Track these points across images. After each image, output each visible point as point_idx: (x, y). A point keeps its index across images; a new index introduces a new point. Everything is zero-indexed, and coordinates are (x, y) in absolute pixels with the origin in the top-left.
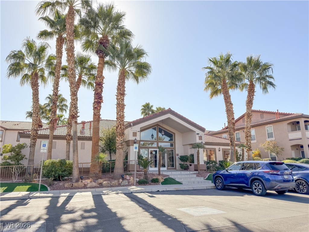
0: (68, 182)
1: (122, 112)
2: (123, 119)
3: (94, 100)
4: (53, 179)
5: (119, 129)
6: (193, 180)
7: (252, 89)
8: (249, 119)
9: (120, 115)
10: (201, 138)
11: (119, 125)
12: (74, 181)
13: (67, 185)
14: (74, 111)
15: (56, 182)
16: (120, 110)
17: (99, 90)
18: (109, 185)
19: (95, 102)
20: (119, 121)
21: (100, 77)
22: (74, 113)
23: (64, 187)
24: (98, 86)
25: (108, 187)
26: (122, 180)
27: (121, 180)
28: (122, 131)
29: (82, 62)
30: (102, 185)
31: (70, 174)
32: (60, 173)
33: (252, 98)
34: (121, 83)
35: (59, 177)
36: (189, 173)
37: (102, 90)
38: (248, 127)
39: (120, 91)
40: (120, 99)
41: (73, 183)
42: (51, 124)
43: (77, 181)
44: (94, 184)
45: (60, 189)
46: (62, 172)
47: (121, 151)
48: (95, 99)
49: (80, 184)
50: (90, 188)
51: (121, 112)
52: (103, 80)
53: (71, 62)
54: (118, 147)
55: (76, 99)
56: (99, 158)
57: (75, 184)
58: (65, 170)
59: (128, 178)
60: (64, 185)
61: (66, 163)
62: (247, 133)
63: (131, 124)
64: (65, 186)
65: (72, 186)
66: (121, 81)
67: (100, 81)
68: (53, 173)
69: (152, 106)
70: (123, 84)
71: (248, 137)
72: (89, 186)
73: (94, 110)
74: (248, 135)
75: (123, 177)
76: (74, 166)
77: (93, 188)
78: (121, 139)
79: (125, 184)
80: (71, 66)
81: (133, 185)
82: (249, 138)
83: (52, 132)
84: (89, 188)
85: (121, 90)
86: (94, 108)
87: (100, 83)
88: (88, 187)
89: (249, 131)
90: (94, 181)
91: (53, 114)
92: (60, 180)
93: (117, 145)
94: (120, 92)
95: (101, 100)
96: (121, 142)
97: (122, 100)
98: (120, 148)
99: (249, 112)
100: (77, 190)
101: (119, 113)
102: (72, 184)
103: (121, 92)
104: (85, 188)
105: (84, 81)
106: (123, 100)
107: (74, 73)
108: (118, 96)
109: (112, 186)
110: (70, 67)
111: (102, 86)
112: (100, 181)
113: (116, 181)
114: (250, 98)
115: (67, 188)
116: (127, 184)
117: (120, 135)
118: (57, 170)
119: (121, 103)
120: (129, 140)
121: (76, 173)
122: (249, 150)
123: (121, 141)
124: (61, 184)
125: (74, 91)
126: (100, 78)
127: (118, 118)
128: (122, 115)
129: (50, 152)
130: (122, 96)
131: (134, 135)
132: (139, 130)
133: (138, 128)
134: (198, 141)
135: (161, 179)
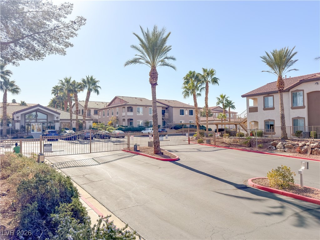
26: (5, 137)
54: (3, 124)
59: (8, 136)
127: (3, 113)
131: (18, 117)
132: (20, 115)
133: (19, 114)
134: (56, 119)
135: (25, 137)
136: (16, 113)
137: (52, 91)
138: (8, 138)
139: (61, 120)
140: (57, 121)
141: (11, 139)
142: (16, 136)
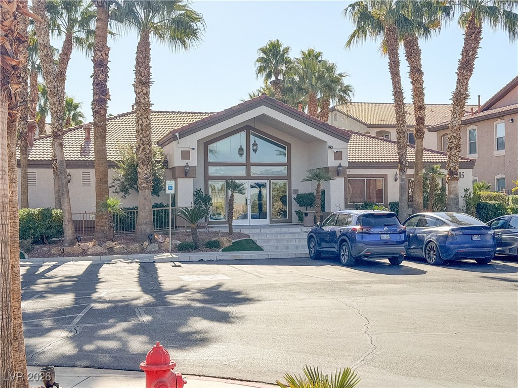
0: (56, 246)
1: (145, 118)
2: (148, 133)
3: (94, 96)
4: (31, 241)
5: (140, 152)
6: (294, 243)
7: (473, 33)
8: (457, 108)
9: (141, 125)
10: (338, 155)
11: (141, 145)
12: (66, 244)
13: (54, 250)
14: (56, 125)
15: (37, 247)
16: (142, 115)
17: (102, 77)
18: (125, 251)
19: (94, 101)
20: (141, 136)
21: (101, 49)
22: (56, 128)
23: (51, 254)
24: (98, 69)
25: (123, 253)
26: (148, 243)
27: (146, 243)
28: (148, 155)
29: (69, 7)
30: (113, 250)
31: (60, 232)
32: (44, 231)
33: (470, 54)
34: (141, 59)
35: (42, 238)
36: (300, 231)
37: (107, 76)
38: (453, 127)
39: (140, 77)
40: (141, 93)
41: (65, 248)
42: (22, 141)
43: (72, 244)
44: (99, 249)
45: (44, 257)
46: (46, 229)
47: (146, 193)
48: (95, 94)
49: (76, 248)
50: (92, 255)
51: (144, 120)
52: (107, 55)
53: (43, 32)
54: (140, 185)
55: (58, 103)
56: (106, 206)
57: (68, 249)
58: (51, 225)
59: (160, 240)
60: (50, 250)
61: (51, 215)
62: (451, 141)
63: (176, 134)
64: (52, 252)
65: (63, 252)
66: (141, 56)
67: (101, 57)
68: (32, 232)
69: (287, 50)
70: (145, 63)
71: (451, 149)
72: (90, 251)
73: (93, 115)
74: (453, 145)
75: (151, 238)
76: (66, 219)
77: (97, 255)
78: (146, 172)
79: (153, 250)
80: (43, 41)
81: (167, 251)
82: (453, 153)
83: (25, 156)
84: (90, 255)
85: (143, 74)
86: (93, 112)
87: (101, 61)
88: (88, 253)
89: (455, 135)
90: (99, 245)
91: (22, 123)
92: (44, 243)
93: (140, 181)
94: (140, 79)
95: (105, 95)
96: (146, 176)
97: (144, 94)
98: (144, 187)
99: (460, 91)
100: (70, 258)
101: (140, 122)
102: (63, 249)
103: (143, 78)
104: (83, 256)
105: (79, 40)
106: (147, 94)
107: (49, 53)
108: (137, 88)
109: (129, 253)
110: (41, 42)
111: (107, 67)
112: (109, 244)
113: (137, 245)
114: (467, 54)
115: (54, 255)
116: (156, 249)
117: (143, 164)
118: (37, 227)
119: (143, 101)
120: (175, 167)
121: (69, 231)
122: (451, 180)
123: (146, 174)
124: (45, 249)
125: (53, 87)
126: (101, 51)
127: (139, 132)
128: (145, 124)
129: (25, 193)
130: (144, 88)
131: (185, 155)
132: (195, 146)
133: (191, 142)
134: (332, 163)
135: (226, 242)
136: (182, 136)
137: (259, 64)
138: (160, 247)
139: (353, 165)
140: (338, 172)
141: (173, 251)
142: (190, 240)
